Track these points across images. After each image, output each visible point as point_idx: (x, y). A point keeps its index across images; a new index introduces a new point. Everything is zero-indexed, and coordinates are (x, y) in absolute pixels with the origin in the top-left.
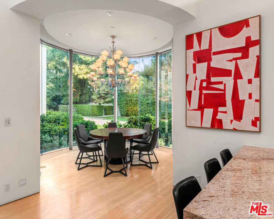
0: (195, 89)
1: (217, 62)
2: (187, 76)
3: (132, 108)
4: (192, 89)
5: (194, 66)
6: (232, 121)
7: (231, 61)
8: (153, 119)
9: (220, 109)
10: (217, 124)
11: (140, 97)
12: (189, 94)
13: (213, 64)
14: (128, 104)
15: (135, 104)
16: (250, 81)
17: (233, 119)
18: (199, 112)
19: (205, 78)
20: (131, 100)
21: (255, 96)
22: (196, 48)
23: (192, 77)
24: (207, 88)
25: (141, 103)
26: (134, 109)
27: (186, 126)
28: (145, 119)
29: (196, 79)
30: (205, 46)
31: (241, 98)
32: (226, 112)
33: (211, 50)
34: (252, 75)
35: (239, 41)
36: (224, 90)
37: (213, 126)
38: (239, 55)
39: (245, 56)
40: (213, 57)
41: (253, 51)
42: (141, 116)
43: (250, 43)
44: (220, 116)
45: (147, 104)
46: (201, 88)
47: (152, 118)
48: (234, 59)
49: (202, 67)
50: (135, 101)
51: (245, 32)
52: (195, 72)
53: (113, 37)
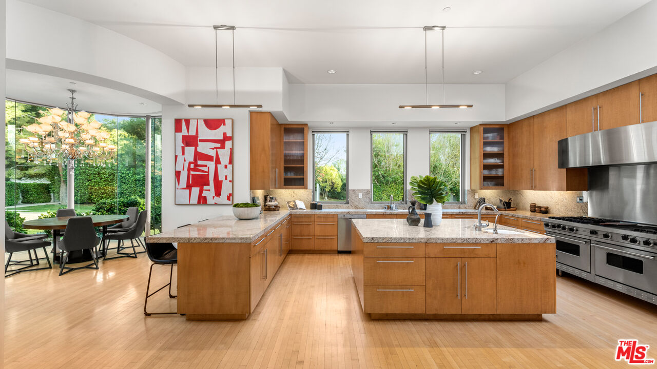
0: (183, 170)
1: (203, 148)
2: (176, 157)
3: (100, 188)
4: (181, 169)
5: (183, 149)
6: (214, 197)
7: (213, 149)
8: (142, 203)
9: (205, 188)
10: (202, 200)
11: (120, 169)
12: (178, 174)
13: (199, 150)
14: (91, 180)
15: (107, 181)
16: (226, 167)
17: (214, 195)
18: (188, 191)
19: (192, 161)
20: (99, 174)
21: (230, 178)
22: (185, 132)
23: (181, 158)
24: (194, 170)
25: (122, 178)
26: (105, 189)
27: (176, 204)
28: (128, 203)
29: (185, 160)
30: (192, 132)
31: (220, 179)
32: (209, 190)
33: (198, 137)
34: (227, 162)
35: (218, 134)
36: (208, 172)
37: (199, 203)
38: (219, 145)
39: (223, 147)
40: (199, 143)
41: (228, 144)
42: (122, 199)
43: (226, 138)
44: (205, 194)
45: (135, 180)
46: (189, 169)
47: (141, 201)
48: (215, 148)
49: (190, 151)
50: (109, 175)
51: (222, 129)
52: (183, 154)
53: (73, 91)
